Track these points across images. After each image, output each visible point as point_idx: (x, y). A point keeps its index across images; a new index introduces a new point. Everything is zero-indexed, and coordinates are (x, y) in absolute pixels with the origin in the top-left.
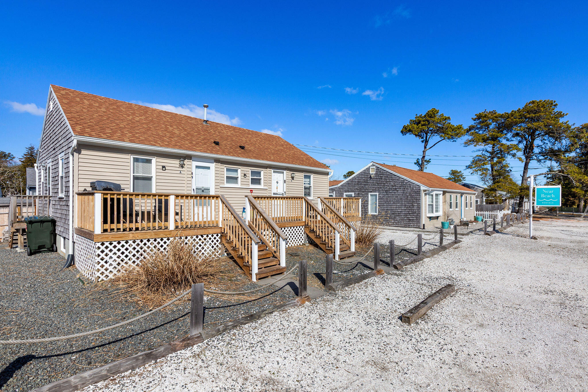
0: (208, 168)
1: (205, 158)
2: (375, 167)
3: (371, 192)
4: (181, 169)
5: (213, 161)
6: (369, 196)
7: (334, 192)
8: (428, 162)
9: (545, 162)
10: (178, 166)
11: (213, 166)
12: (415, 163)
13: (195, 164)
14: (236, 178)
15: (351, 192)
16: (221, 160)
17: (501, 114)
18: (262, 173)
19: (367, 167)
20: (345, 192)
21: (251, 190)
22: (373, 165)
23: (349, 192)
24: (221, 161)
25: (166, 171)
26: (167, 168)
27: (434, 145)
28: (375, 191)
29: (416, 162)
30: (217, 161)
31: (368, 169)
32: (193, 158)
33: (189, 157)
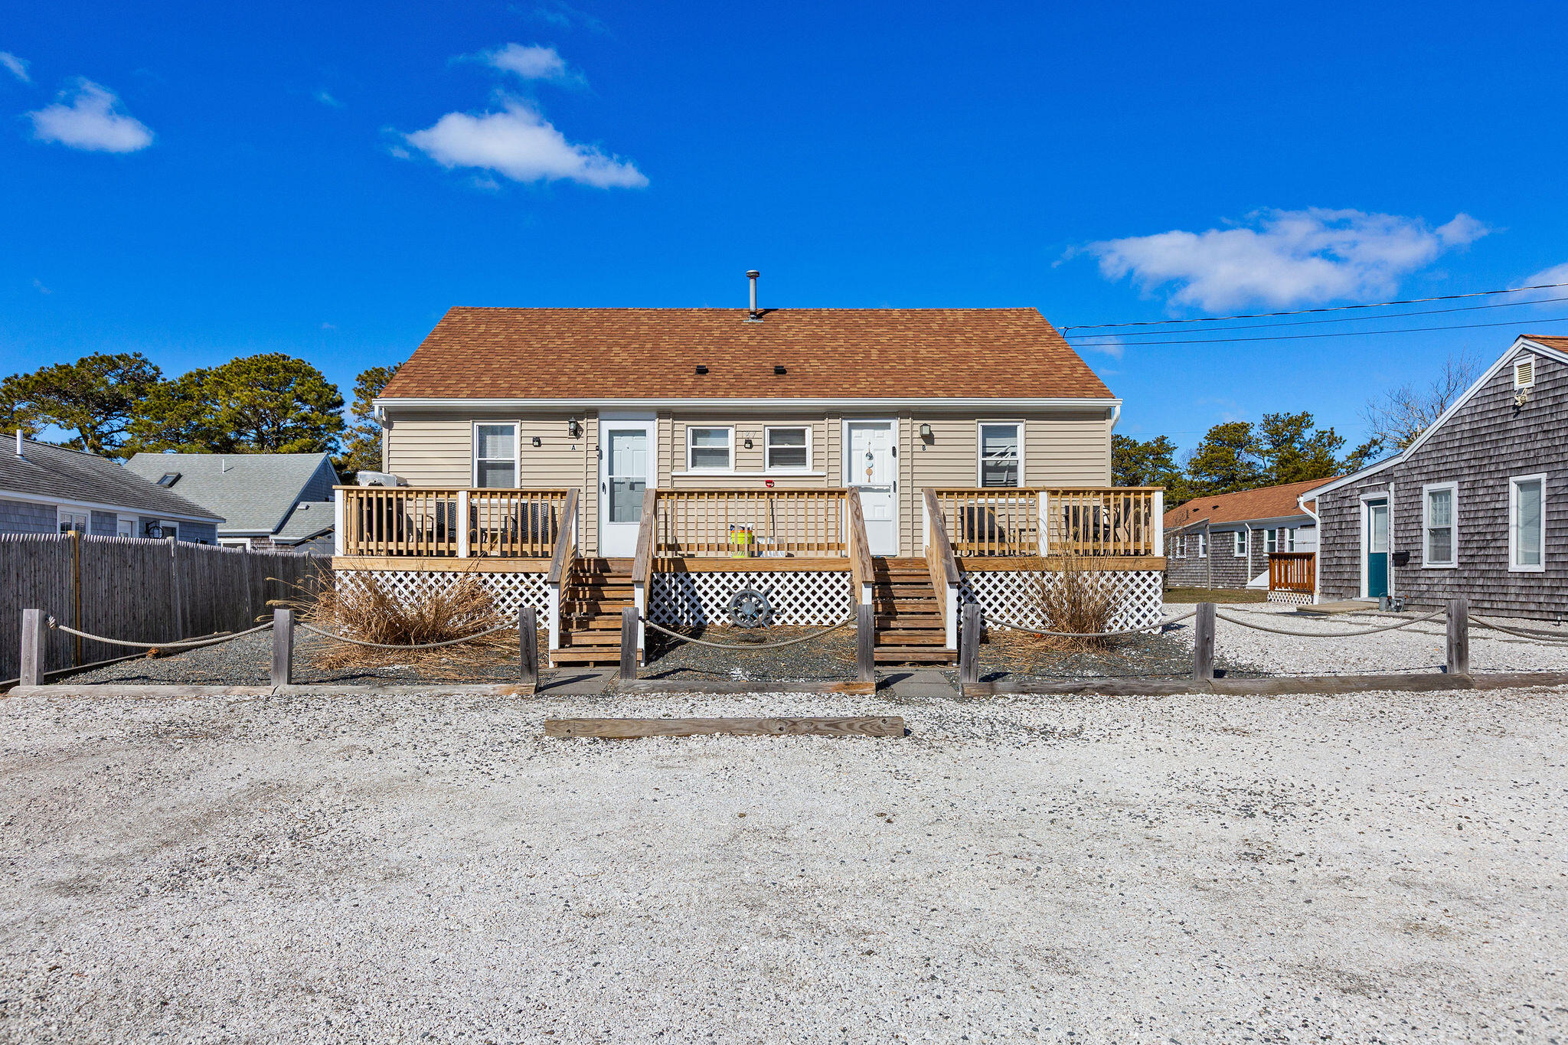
0: (642, 433)
1: (632, 411)
2: (1532, 359)
3: (1519, 471)
4: (575, 441)
5: (654, 415)
6: (1513, 488)
7: (1392, 486)
10: (567, 434)
11: (651, 426)
13: (607, 426)
14: (725, 453)
15: (1446, 478)
16: (675, 410)
18: (809, 432)
19: (1502, 362)
20: (1429, 481)
21: (767, 482)
22: (1527, 351)
23: (1439, 480)
24: (674, 414)
25: (543, 448)
26: (543, 441)
28: (1534, 467)
30: (663, 413)
31: (1507, 371)
32: (601, 414)
33: (592, 413)
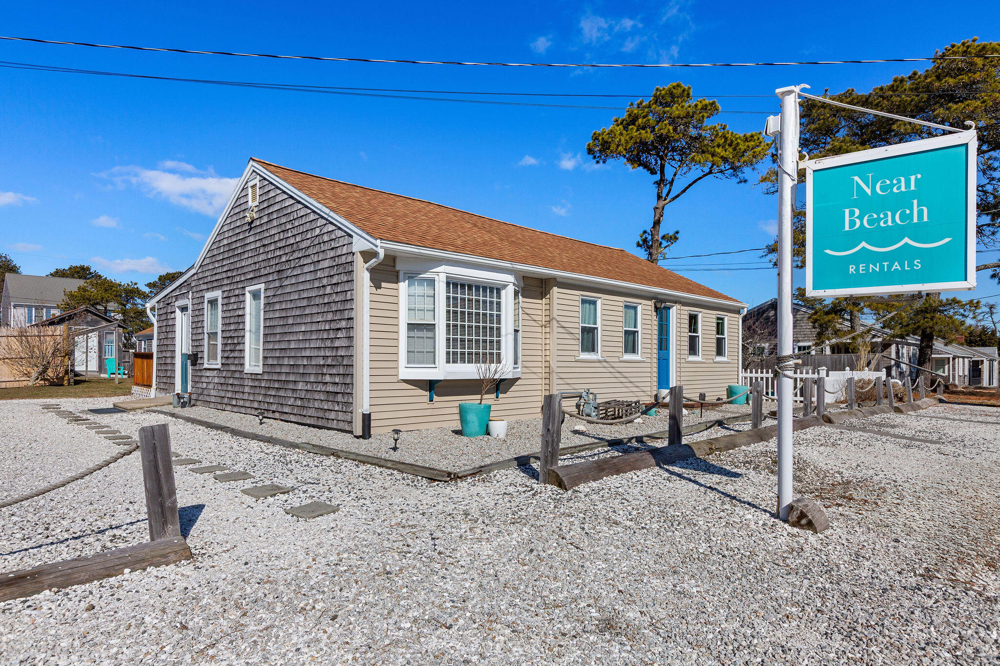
2: (257, 180)
3: (251, 281)
6: (248, 297)
7: (190, 294)
8: (673, 238)
9: (993, 233)
12: (639, 245)
15: (216, 288)
17: (866, 93)
19: (242, 183)
20: (208, 290)
22: (255, 173)
23: (213, 289)
27: (684, 191)
28: (258, 278)
29: (639, 240)
31: (245, 191)
